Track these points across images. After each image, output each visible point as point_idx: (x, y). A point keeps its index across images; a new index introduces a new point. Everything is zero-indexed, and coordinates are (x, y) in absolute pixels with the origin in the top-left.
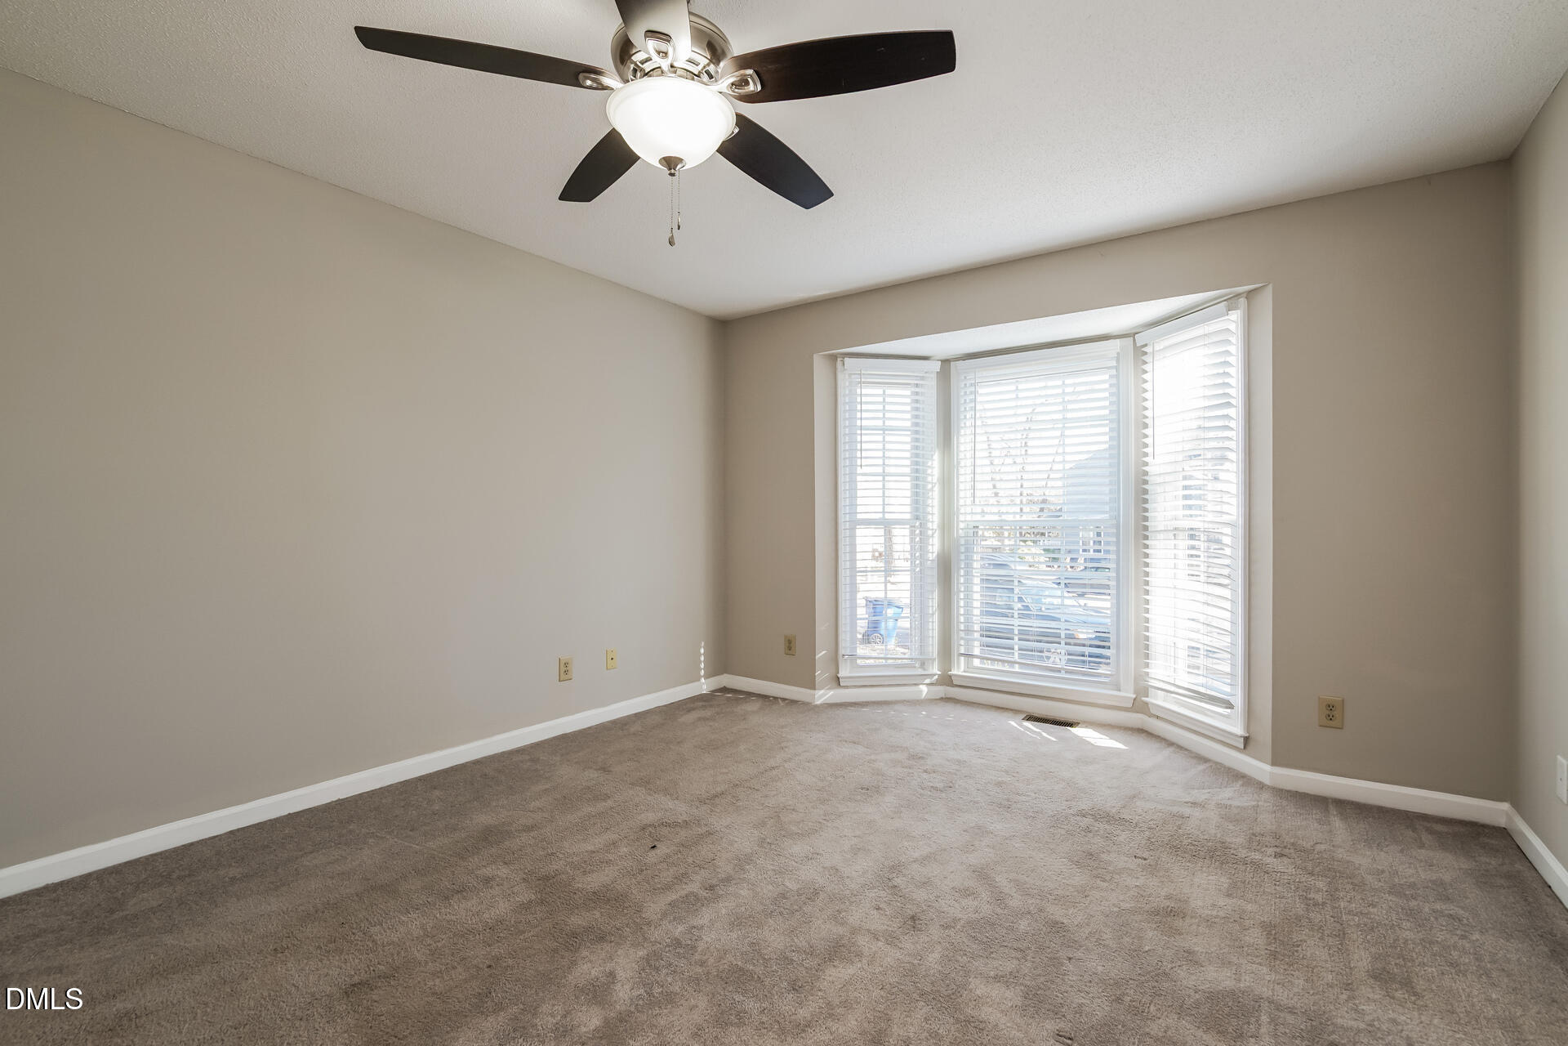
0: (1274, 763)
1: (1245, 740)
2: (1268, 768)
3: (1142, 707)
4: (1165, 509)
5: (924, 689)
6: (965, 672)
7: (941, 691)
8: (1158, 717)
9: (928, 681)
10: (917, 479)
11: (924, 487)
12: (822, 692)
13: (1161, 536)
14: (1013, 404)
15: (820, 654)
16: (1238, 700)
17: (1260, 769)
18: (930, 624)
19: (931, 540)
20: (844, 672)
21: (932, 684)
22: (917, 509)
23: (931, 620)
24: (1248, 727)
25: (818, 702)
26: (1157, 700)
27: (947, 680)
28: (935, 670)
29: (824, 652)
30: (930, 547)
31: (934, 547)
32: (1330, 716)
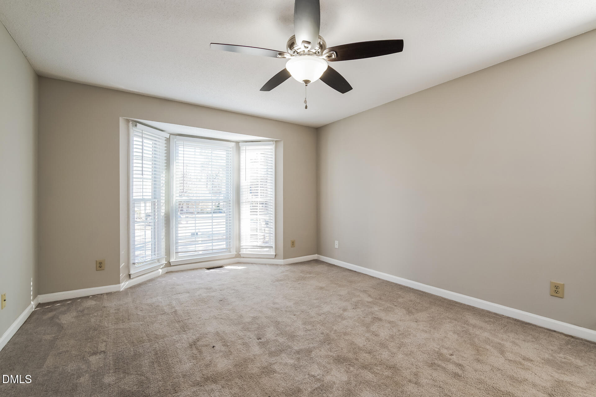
0: (284, 259)
1: (275, 255)
2: (283, 260)
3: (238, 255)
4: (246, 196)
5: (160, 270)
6: (175, 259)
7: (166, 270)
8: (244, 257)
9: (162, 267)
10: (155, 181)
11: (159, 185)
12: (123, 284)
13: (244, 204)
14: (194, 156)
15: (122, 265)
16: (274, 246)
18: (162, 242)
19: (162, 207)
20: (132, 272)
21: (163, 268)
22: (155, 194)
23: (162, 241)
25: (121, 290)
27: (169, 264)
28: (164, 262)
29: (123, 264)
30: (162, 210)
31: (163, 211)
32: (293, 245)
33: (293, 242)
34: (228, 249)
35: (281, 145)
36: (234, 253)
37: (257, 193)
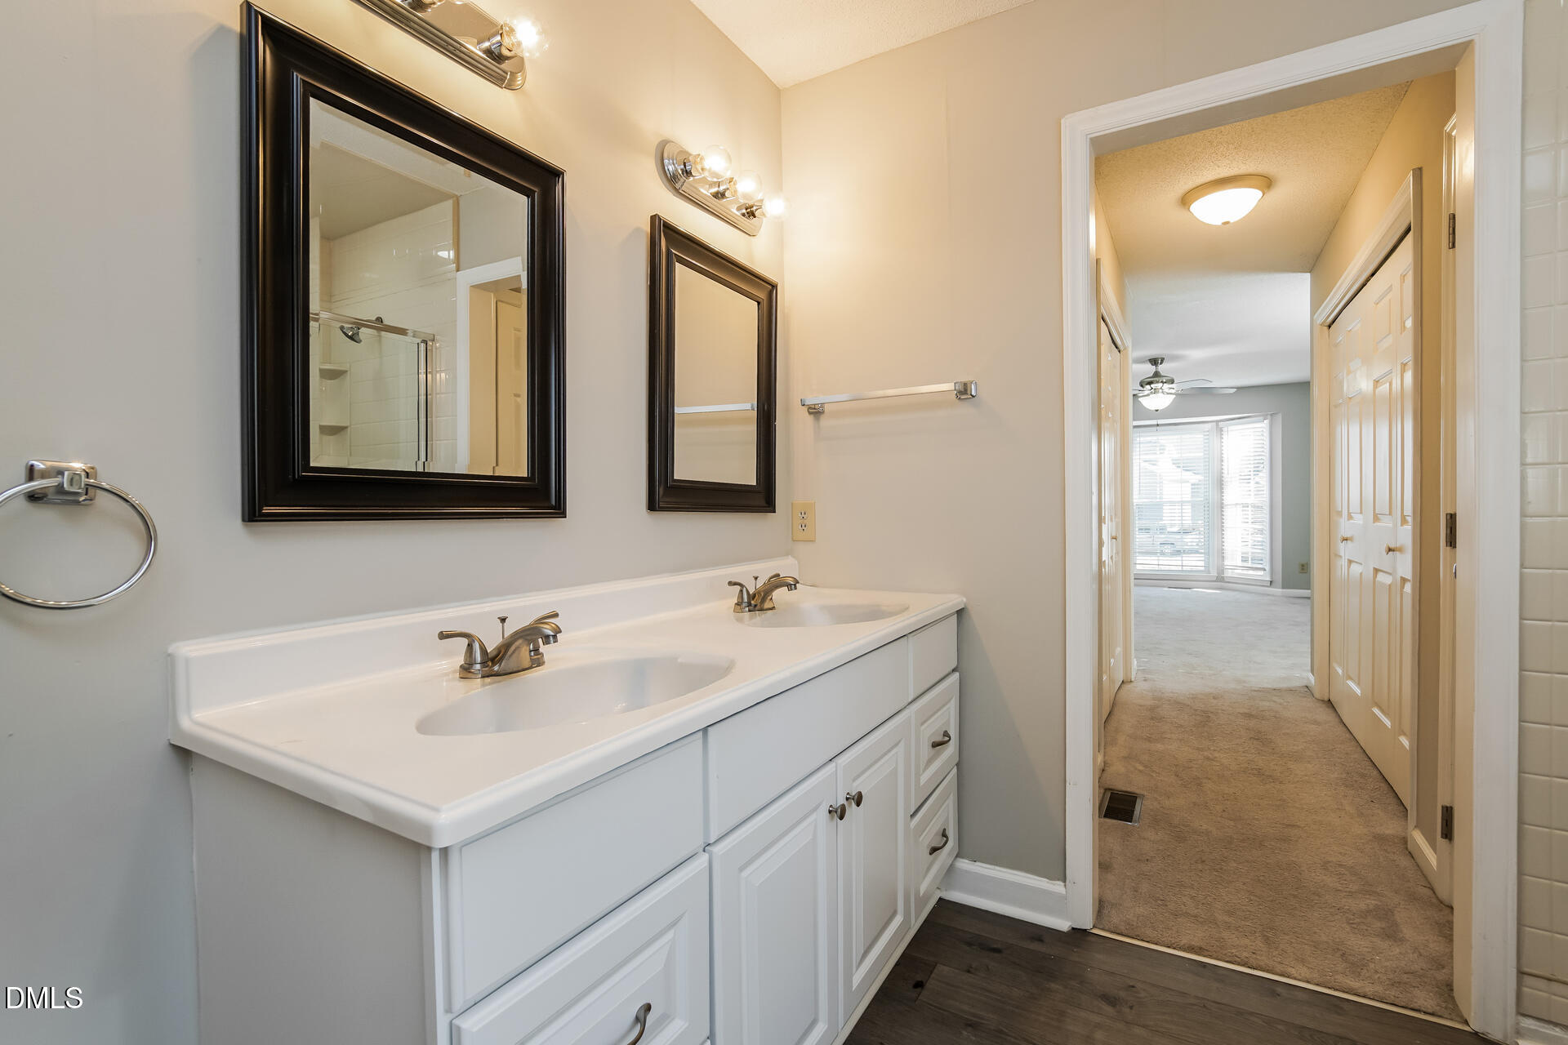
0: (1283, 588)
1: (1271, 582)
2: (1280, 590)
3: (1220, 579)
8: (1229, 582)
16: (1268, 568)
17: (1278, 591)
24: (1272, 577)
26: (1228, 574)
32: (1303, 569)
33: (1303, 566)
34: (1207, 570)
35: (1279, 418)
36: (1214, 573)
37: (1249, 479)
